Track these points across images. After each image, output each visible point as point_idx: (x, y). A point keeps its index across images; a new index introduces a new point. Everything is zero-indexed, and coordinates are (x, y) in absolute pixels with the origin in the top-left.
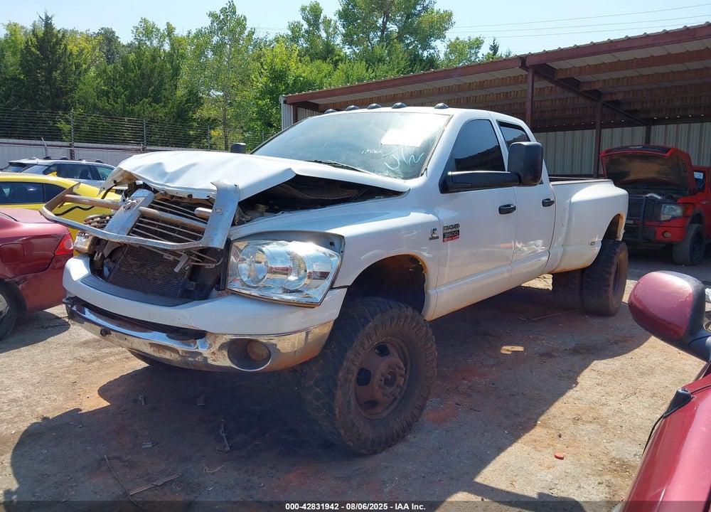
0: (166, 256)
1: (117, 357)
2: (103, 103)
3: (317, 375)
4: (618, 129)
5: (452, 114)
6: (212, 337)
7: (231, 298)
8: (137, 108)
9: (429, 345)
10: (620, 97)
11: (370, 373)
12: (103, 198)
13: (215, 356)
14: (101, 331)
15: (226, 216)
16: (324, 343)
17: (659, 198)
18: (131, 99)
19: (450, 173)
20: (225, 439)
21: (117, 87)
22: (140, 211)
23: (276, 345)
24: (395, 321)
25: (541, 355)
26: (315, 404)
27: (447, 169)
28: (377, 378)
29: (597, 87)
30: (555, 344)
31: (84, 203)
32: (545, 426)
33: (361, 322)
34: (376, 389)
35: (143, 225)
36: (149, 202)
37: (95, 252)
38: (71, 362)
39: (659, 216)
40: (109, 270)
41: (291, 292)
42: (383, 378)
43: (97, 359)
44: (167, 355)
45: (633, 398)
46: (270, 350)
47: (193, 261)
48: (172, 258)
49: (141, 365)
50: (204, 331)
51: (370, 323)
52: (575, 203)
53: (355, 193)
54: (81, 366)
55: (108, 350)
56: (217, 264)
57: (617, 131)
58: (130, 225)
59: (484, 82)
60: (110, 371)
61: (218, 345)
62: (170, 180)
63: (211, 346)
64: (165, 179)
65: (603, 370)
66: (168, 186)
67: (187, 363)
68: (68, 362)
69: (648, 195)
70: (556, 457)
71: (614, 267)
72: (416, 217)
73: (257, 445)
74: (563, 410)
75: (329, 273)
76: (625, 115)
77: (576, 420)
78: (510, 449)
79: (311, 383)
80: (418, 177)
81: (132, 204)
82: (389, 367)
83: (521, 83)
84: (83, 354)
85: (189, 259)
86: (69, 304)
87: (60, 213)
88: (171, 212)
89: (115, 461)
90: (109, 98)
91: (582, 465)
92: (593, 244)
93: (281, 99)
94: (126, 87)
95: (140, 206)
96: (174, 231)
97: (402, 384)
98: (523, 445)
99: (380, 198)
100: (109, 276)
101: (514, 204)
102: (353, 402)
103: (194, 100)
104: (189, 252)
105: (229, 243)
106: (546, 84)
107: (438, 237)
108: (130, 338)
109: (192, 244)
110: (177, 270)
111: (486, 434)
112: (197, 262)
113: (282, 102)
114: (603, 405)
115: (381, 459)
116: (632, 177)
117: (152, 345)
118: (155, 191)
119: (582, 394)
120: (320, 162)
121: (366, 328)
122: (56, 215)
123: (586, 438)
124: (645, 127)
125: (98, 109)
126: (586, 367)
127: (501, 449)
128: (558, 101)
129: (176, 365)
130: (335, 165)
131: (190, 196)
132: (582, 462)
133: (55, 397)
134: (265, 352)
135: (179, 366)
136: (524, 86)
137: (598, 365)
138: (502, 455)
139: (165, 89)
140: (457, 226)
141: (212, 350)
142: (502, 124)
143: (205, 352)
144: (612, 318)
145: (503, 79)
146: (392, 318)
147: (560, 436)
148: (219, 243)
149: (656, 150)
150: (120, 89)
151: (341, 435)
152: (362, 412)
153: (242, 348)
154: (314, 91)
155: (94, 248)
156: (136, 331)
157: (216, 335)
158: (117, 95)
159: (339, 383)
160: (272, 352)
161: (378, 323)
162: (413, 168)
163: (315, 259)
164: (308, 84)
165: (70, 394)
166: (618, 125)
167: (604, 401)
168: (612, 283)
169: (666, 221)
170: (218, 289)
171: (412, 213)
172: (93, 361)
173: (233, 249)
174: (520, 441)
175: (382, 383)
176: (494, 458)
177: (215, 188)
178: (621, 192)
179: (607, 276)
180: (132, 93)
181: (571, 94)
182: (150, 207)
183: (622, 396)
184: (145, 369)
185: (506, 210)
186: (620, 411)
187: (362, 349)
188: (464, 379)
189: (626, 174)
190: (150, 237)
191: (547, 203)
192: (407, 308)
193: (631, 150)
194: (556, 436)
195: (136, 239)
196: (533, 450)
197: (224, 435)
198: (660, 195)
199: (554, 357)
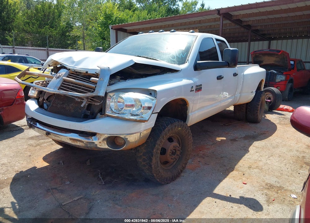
0: (77, 99)
1: (48, 144)
2: (27, 28)
3: (144, 151)
4: (261, 42)
5: (197, 35)
6: (99, 135)
7: (107, 118)
8: (43, 30)
9: (190, 137)
10: (259, 28)
11: (166, 149)
12: (43, 73)
13: (101, 144)
14: (46, 133)
15: (105, 82)
16: (147, 137)
17: (276, 72)
18: (40, 26)
19: (198, 62)
20: (102, 179)
21: (33, 20)
22: (63, 79)
23: (127, 138)
24: (177, 127)
25: (231, 140)
26: (143, 163)
27: (197, 60)
28: (169, 152)
29: (250, 23)
30: (237, 135)
31: (35, 75)
32: (237, 170)
33: (163, 128)
34: (168, 156)
35: (65, 85)
36: (67, 75)
37: (40, 97)
38: (27, 146)
39: (275, 80)
40: (47, 106)
41: (135, 115)
42: (171, 152)
43: (38, 145)
44: (78, 144)
45: (271, 158)
46: (125, 141)
47: (89, 101)
48: (79, 100)
49: (59, 147)
50: (95, 133)
51: (167, 128)
52: (245, 75)
53: (159, 71)
54: (32, 148)
55: (43, 141)
56: (100, 103)
57: (257, 43)
58: (59, 85)
59: (201, 20)
60: (45, 150)
61: (102, 139)
62: (77, 65)
63: (99, 139)
64: (74, 64)
65: (258, 146)
66: (76, 68)
67: (87, 147)
68: (26, 147)
69: (271, 71)
70: (243, 183)
71: (260, 102)
72: (185, 82)
73: (116, 181)
74: (244, 163)
75: (151, 107)
76: (260, 36)
77: (250, 167)
78: (224, 181)
79: (141, 154)
80: (185, 63)
81: (59, 76)
82: (174, 147)
83: (217, 21)
84: (31, 143)
85: (87, 101)
86: (29, 121)
87: (24, 80)
88: (77, 80)
89: (54, 190)
90: (29, 25)
91: (254, 186)
92: (252, 92)
93: (110, 27)
94: (37, 20)
95: (63, 76)
96: (80, 88)
97: (178, 154)
98: (229, 179)
99: (169, 73)
100: (47, 108)
101: (223, 75)
102: (159, 162)
103: (70, 27)
104: (87, 98)
105: (106, 94)
106: (228, 22)
107: (193, 90)
108: (60, 136)
109: (89, 94)
110: (82, 106)
111: (213, 174)
112: (91, 102)
113: (110, 28)
114: (260, 161)
115: (170, 186)
116: (264, 63)
117: (71, 139)
118: (69, 69)
119: (250, 156)
120: (140, 56)
121: (165, 131)
122: (22, 81)
123: (254, 175)
124: (268, 41)
125: (25, 31)
126: (251, 145)
127: (220, 181)
128: (232, 29)
129: (82, 148)
130: (147, 58)
131: (87, 72)
132: (254, 185)
133: (22, 162)
134: (123, 142)
135: (84, 148)
136: (218, 23)
137: (256, 144)
138: (221, 183)
139: (56, 22)
140: (201, 85)
141: (100, 141)
142: (217, 40)
143: (96, 142)
144: (259, 124)
145: (209, 19)
146: (175, 126)
147: (244, 175)
148: (102, 94)
149: (275, 51)
150: (34, 21)
151: (154, 177)
152: (162, 167)
153: (112, 140)
154: (125, 24)
155: (39, 96)
156: (63, 133)
157: (101, 135)
158: (33, 24)
159: (154, 154)
160: (126, 141)
161: (170, 128)
162: (182, 59)
163: (146, 101)
164: (121, 21)
165: (29, 161)
166: (257, 40)
167: (260, 159)
168: (259, 109)
169: (278, 82)
170: (101, 114)
171: (183, 80)
172: (36, 146)
173: (108, 97)
174: (228, 177)
175: (171, 154)
176: (218, 185)
177: (99, 69)
178: (263, 70)
179: (257, 106)
180: (40, 23)
181: (238, 27)
182: (68, 77)
183: (267, 157)
184: (61, 149)
185: (220, 78)
186: (267, 164)
187: (163, 139)
188: (200, 151)
189: (262, 62)
190: (68, 91)
191: (235, 75)
192: (181, 121)
193: (264, 51)
194: (242, 174)
195: (62, 92)
196: (233, 181)
197: (101, 177)
198: (276, 71)
199: (237, 141)
